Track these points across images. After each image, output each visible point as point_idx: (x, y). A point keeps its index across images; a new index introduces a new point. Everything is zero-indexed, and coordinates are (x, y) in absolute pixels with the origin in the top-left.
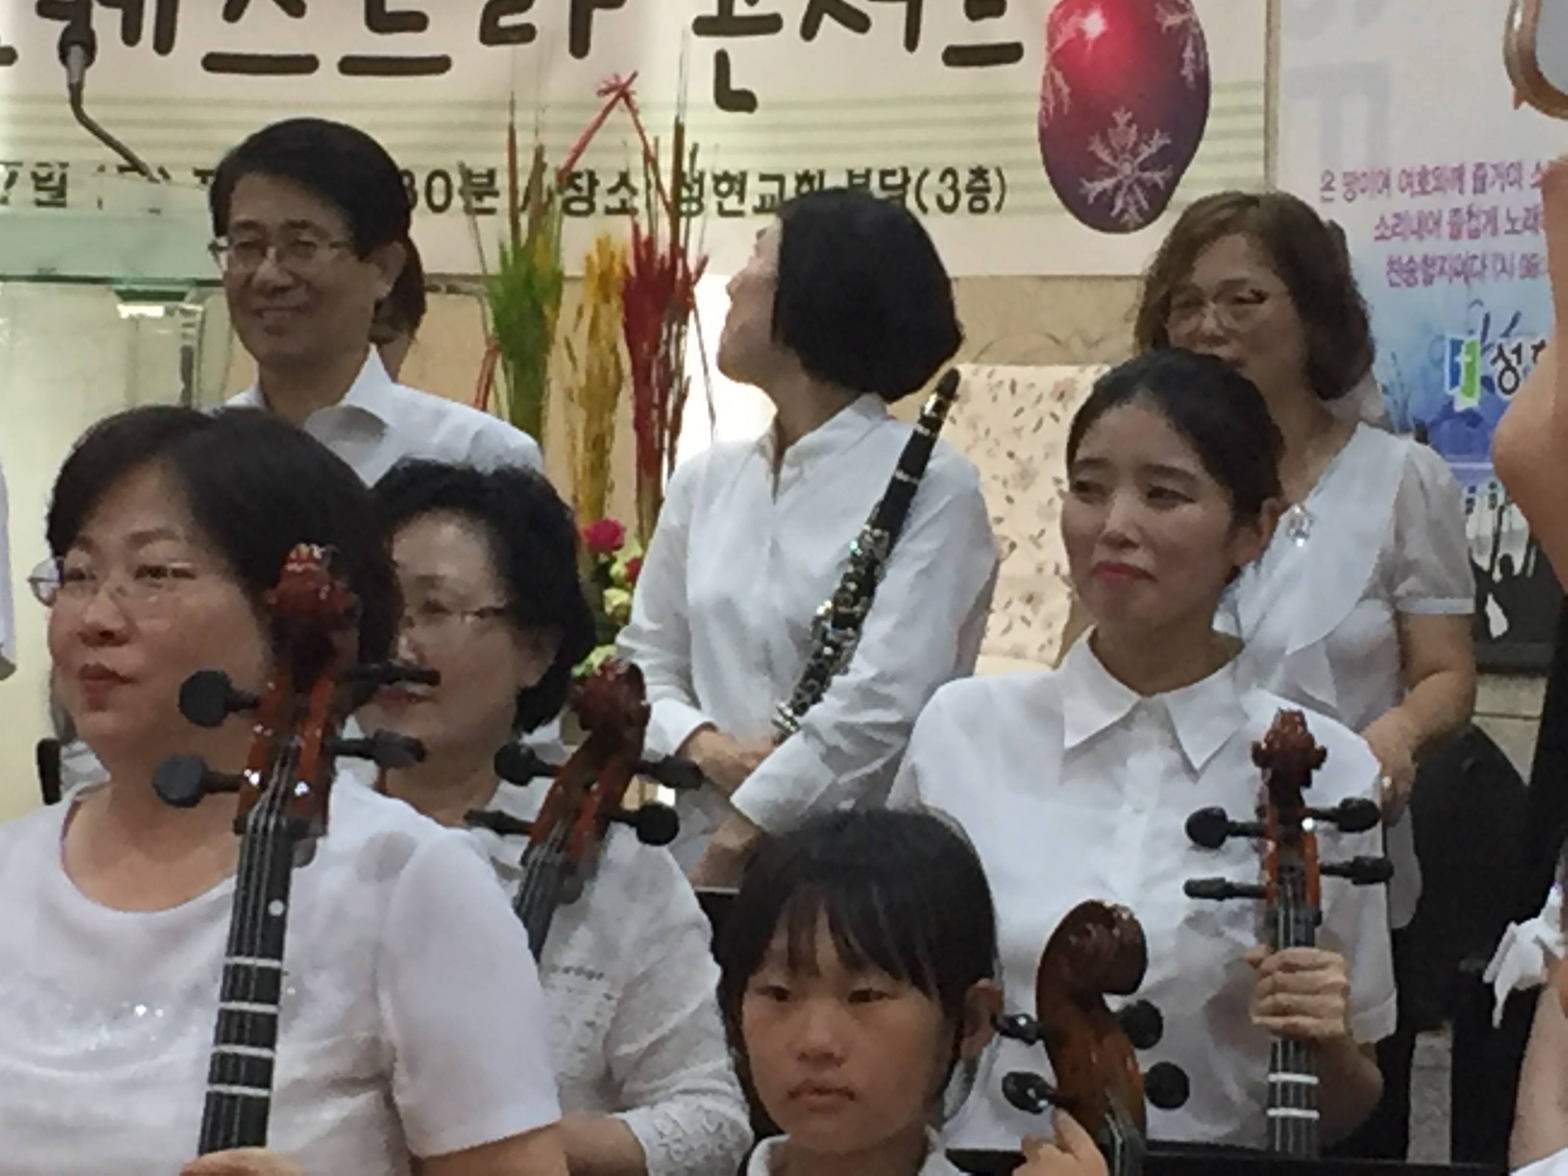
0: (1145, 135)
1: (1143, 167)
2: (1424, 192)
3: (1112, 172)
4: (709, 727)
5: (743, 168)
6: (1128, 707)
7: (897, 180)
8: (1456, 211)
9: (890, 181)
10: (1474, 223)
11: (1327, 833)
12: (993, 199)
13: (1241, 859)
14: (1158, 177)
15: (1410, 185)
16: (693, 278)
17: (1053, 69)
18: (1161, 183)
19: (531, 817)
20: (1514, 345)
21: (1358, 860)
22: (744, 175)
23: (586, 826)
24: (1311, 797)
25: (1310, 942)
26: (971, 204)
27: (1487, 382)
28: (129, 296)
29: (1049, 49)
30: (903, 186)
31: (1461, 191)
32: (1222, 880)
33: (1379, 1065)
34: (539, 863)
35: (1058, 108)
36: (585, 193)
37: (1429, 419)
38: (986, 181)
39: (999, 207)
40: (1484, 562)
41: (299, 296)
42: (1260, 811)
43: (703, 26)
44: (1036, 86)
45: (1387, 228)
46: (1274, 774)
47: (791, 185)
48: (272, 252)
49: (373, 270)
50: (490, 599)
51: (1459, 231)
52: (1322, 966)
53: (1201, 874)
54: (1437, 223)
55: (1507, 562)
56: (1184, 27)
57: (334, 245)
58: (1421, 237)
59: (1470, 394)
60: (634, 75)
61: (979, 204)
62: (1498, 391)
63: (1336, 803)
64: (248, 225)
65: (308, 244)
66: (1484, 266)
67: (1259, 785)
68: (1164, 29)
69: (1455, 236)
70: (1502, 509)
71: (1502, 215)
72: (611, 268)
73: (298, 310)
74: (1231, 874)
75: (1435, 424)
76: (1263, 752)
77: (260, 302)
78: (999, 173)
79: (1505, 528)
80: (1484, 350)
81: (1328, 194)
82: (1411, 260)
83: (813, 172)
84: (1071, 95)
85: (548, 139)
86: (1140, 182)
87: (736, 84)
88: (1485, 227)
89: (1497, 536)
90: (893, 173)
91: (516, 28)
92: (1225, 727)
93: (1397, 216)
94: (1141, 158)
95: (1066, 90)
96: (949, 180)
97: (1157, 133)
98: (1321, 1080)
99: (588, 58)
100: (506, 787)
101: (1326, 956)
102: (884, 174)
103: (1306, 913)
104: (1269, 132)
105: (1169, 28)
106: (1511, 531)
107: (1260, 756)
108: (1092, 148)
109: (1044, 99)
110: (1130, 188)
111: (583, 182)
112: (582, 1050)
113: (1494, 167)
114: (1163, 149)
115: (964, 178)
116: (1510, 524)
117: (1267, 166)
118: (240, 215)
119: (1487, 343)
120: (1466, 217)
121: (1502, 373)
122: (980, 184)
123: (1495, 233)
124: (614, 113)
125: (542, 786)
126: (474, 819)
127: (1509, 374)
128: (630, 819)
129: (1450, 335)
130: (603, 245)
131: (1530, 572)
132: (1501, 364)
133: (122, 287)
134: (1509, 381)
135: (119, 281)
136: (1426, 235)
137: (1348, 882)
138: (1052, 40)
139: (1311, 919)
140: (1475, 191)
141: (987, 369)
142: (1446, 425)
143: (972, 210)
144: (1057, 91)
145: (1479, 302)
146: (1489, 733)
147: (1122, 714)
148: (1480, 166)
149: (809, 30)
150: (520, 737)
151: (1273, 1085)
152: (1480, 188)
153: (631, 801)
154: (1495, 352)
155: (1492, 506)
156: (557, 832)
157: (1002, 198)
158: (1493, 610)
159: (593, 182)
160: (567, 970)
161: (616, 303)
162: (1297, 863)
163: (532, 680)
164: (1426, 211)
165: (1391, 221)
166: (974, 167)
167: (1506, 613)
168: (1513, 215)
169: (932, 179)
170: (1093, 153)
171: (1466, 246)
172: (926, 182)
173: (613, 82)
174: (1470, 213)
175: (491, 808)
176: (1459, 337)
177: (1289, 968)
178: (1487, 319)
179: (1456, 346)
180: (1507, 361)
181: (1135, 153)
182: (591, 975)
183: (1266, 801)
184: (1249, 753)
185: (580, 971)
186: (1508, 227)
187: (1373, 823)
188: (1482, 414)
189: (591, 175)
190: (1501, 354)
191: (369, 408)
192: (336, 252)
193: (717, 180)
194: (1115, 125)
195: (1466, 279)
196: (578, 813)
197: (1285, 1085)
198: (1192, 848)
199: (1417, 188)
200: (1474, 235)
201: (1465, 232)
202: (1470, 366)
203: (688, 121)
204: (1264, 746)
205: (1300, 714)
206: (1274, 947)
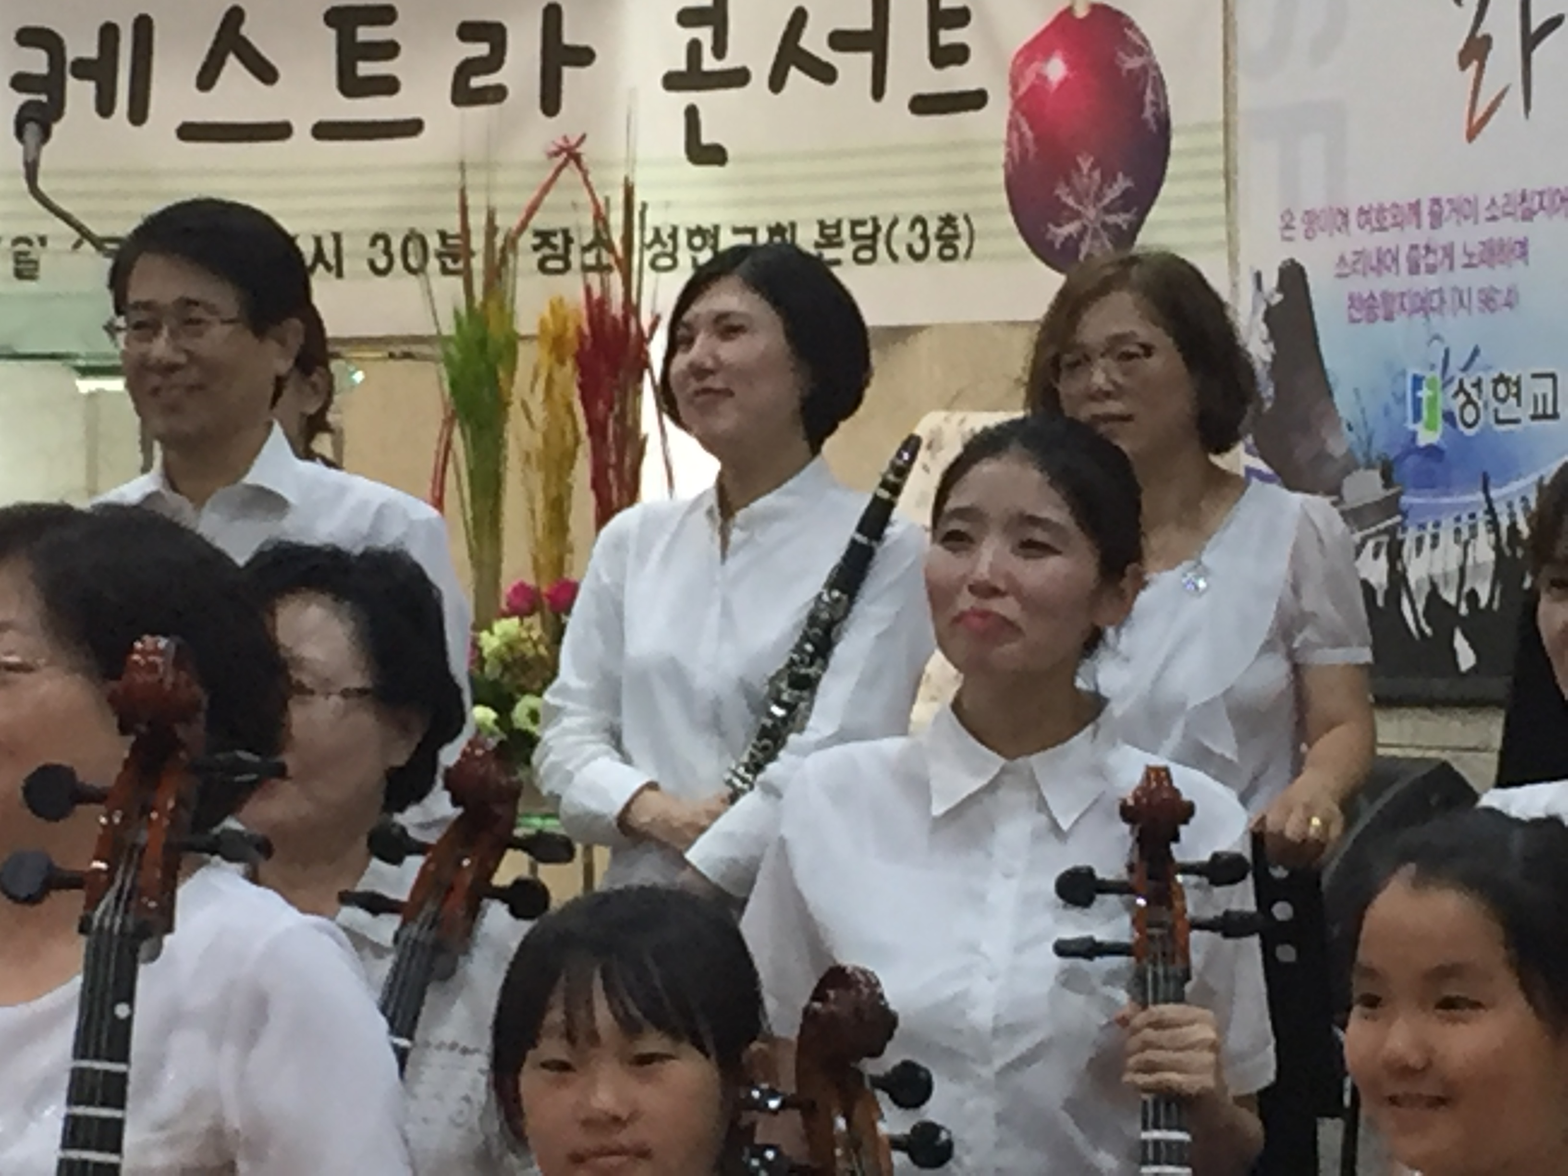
0: (1108, 178)
1: (1107, 210)
2: (1383, 229)
3: (1076, 215)
4: (652, 786)
5: (716, 221)
6: (996, 770)
7: (868, 230)
8: (1414, 247)
9: (860, 230)
10: (1431, 259)
11: (1197, 886)
12: (962, 245)
13: (1110, 918)
14: (1121, 219)
15: (1368, 222)
16: (647, 335)
17: (1018, 114)
18: (1125, 227)
19: (404, 896)
20: (1474, 380)
21: (1227, 913)
22: (717, 228)
23: (457, 906)
24: (1181, 853)
25: (1180, 999)
26: (941, 250)
27: (1448, 417)
28: (87, 372)
29: (1013, 94)
30: (873, 237)
31: (1419, 226)
32: (1091, 940)
33: (1261, 1117)
34: (410, 943)
35: (1024, 152)
36: (560, 251)
37: (1392, 455)
38: (955, 228)
39: (968, 255)
40: (1450, 597)
41: (193, 375)
42: (1131, 868)
43: (672, 81)
44: (1002, 133)
45: (1346, 264)
46: (1141, 831)
47: (763, 237)
48: (165, 332)
49: (272, 346)
50: (357, 681)
51: (1418, 266)
52: (1191, 1022)
53: (1070, 933)
54: (1395, 260)
55: (1473, 596)
56: (1144, 69)
57: (224, 322)
58: (1379, 273)
59: (1430, 427)
60: (583, 138)
61: (948, 252)
62: (1461, 427)
63: (1206, 857)
64: (147, 306)
65: (199, 321)
66: (1442, 301)
67: (1130, 841)
68: (1124, 73)
69: (1414, 269)
70: (1466, 545)
71: (1458, 251)
72: (565, 329)
73: (191, 389)
74: (1102, 934)
75: (1400, 459)
76: (1130, 808)
77: (155, 380)
78: (967, 218)
79: (1470, 561)
80: (1445, 386)
81: (1288, 233)
82: (1372, 296)
83: (785, 223)
84: (1037, 140)
85: (499, 200)
86: (1104, 225)
87: (706, 139)
88: (1442, 263)
89: (1462, 570)
90: (862, 223)
91: (486, 89)
92: (1090, 788)
93: (1356, 253)
94: (1106, 201)
95: (1029, 134)
96: (919, 228)
97: (1120, 176)
98: (1194, 1138)
99: (559, 117)
100: (376, 863)
101: (1194, 1012)
102: (855, 224)
103: (1176, 968)
104: (1229, 175)
105: (1130, 71)
106: (1476, 565)
107: (1127, 813)
108: (1058, 192)
109: (1009, 144)
110: (1095, 230)
111: (558, 240)
112: (459, 1126)
113: (1450, 201)
114: (1125, 193)
115: (933, 227)
116: (1474, 558)
117: (1228, 209)
118: (133, 296)
119: (1447, 377)
120: (1423, 252)
121: (1463, 407)
122: (948, 231)
123: (1451, 267)
124: (565, 172)
125: (414, 863)
126: (347, 898)
127: (1470, 409)
128: (501, 894)
129: (1412, 371)
130: (557, 306)
131: (1496, 605)
132: (1462, 398)
133: (81, 363)
134: (1470, 414)
135: (76, 356)
136: (1385, 272)
137: (1217, 936)
138: (1015, 86)
139: (1180, 974)
140: (1433, 227)
141: (957, 416)
142: (1412, 461)
143: (942, 257)
144: (1022, 137)
145: (1437, 337)
146: (1457, 767)
147: (990, 777)
148: (1436, 201)
149: (777, 82)
150: (392, 816)
151: (1145, 1143)
152: (1437, 220)
153: (503, 877)
154: (1455, 386)
155: (1457, 541)
156: (430, 907)
157: (970, 247)
158: (1460, 643)
159: (568, 240)
160: (440, 1047)
161: (570, 364)
162: (1166, 917)
163: (400, 758)
164: (1384, 249)
165: (1350, 258)
166: (943, 214)
167: (1472, 646)
168: (1470, 249)
169: (902, 228)
170: (1058, 198)
171: (1426, 282)
172: (897, 231)
173: (561, 142)
174: (1428, 249)
175: (360, 888)
176: (1418, 372)
177: (1158, 1025)
178: (1447, 352)
179: (1417, 382)
180: (1468, 395)
181: (1098, 198)
182: (465, 1051)
183: (1136, 859)
184: (1117, 809)
185: (453, 1046)
186: (1466, 260)
187: (1243, 877)
188: (1444, 446)
189: (565, 232)
190: (1461, 389)
191: (268, 485)
192: (228, 328)
193: (691, 234)
194: (1078, 169)
195: (1426, 315)
196: (451, 889)
197: (1157, 1143)
198: (1065, 907)
199: (1375, 224)
200: (1432, 269)
201: (1423, 268)
202: (1433, 400)
203: (639, 180)
204: (1131, 802)
205: (1166, 770)
206: (1144, 1006)
